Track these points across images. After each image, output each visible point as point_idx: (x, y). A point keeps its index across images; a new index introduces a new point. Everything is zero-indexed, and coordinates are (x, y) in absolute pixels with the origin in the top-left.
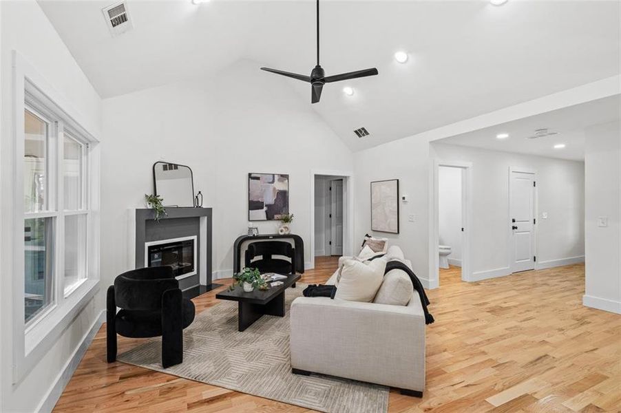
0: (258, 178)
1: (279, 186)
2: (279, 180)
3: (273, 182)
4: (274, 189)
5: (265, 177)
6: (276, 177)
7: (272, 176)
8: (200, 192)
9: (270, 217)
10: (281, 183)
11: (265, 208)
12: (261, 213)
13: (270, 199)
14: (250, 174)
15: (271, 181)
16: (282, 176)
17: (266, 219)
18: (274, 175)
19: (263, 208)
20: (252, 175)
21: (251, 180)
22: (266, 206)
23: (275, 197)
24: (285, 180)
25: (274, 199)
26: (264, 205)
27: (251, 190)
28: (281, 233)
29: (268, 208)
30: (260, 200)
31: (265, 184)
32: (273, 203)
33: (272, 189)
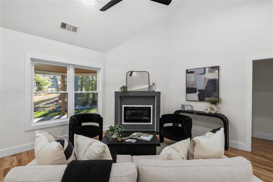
0: (192, 72)
1: (210, 76)
2: (209, 71)
3: (204, 73)
4: (205, 78)
5: (197, 70)
6: (207, 70)
7: (203, 70)
8: (154, 84)
9: (201, 99)
11: (198, 93)
12: (195, 96)
13: (201, 85)
14: (187, 70)
15: (203, 72)
16: (212, 68)
17: (198, 100)
18: (205, 68)
19: (196, 93)
20: (188, 71)
21: (188, 74)
22: (198, 91)
23: (206, 84)
24: (216, 70)
25: (205, 86)
26: (197, 91)
27: (187, 81)
28: (207, 112)
29: (200, 93)
30: (194, 87)
31: (198, 76)
32: (204, 89)
33: (203, 79)
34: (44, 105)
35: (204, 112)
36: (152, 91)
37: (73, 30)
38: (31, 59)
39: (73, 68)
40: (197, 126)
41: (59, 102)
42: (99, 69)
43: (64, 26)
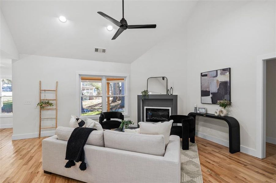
0: (206, 75)
1: (222, 78)
2: (221, 74)
3: (217, 75)
4: (217, 81)
5: (210, 73)
6: (219, 72)
7: (215, 72)
8: (171, 88)
9: (214, 102)
10: (223, 76)
11: (211, 96)
12: (208, 99)
13: (214, 89)
14: (201, 73)
15: (215, 75)
16: (224, 70)
17: (211, 103)
18: (217, 71)
19: (209, 95)
20: (203, 74)
21: (202, 77)
22: (212, 94)
23: (218, 87)
24: (227, 72)
25: (217, 89)
26: (210, 93)
27: (202, 84)
28: (216, 115)
29: (213, 95)
30: (208, 90)
31: (211, 78)
32: (217, 92)
33: (215, 81)
34: (100, 107)
35: (214, 115)
36: (170, 94)
37: (103, 52)
38: (79, 75)
39: (105, 78)
40: (211, 129)
41: (111, 105)
42: (125, 77)
43: (97, 50)
